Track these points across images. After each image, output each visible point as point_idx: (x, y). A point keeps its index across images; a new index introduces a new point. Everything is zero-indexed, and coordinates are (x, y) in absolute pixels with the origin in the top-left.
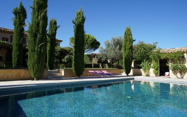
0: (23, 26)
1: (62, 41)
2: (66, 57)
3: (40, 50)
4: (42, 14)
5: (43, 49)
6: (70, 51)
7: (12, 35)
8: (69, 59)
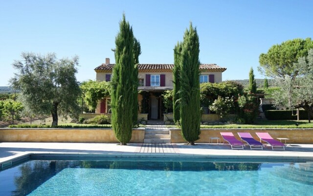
1: (225, 69)
2: (216, 102)
3: (121, 105)
4: (122, 56)
5: (124, 104)
6: (226, 89)
7: (148, 73)
8: (222, 106)
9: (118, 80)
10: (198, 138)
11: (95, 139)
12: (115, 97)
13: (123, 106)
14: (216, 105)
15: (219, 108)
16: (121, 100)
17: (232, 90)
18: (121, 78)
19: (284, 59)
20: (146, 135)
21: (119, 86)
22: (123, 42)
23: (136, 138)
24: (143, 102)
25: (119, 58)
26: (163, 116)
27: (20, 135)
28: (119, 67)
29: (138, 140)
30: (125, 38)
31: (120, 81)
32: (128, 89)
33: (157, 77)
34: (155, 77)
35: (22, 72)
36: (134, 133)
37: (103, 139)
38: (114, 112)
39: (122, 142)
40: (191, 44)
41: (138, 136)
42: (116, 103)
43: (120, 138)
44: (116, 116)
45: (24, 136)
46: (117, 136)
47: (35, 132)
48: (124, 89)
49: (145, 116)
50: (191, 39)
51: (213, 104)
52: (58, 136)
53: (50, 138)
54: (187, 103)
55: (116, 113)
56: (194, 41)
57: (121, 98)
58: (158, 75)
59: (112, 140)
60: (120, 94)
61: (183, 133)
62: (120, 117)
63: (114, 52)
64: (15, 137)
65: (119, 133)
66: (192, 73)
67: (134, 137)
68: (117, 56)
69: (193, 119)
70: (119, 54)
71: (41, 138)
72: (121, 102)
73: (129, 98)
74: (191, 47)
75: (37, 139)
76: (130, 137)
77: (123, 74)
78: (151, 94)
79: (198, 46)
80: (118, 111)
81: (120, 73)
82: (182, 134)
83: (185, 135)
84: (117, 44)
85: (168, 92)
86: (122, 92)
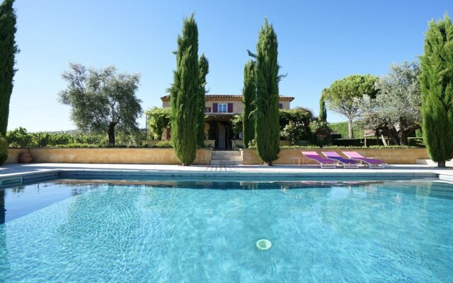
0: (203, 85)
1: (293, 98)
2: (287, 127)
3: (182, 116)
4: (185, 57)
5: (186, 115)
6: (297, 114)
7: (215, 102)
8: (294, 131)
9: (179, 86)
10: (277, 158)
11: (153, 160)
12: (175, 106)
13: (184, 117)
14: (287, 130)
15: (291, 133)
16: (183, 110)
17: (303, 116)
18: (182, 83)
19: (347, 92)
20: (214, 157)
21: (180, 93)
22: (186, 40)
23: (202, 159)
24: (210, 131)
25: (181, 59)
26: (231, 143)
27: (66, 155)
28: (181, 71)
29: (204, 161)
30: (189, 36)
31: (182, 87)
32: (190, 96)
33: (225, 106)
34: (223, 106)
35: (73, 85)
36: (200, 153)
37: (162, 160)
38: (174, 125)
39: (184, 162)
40: (268, 43)
41: (204, 157)
42: (177, 114)
43: (182, 157)
44: (176, 129)
45: (72, 157)
46: (178, 155)
47: (84, 152)
48: (187, 96)
49: (213, 142)
50: (268, 37)
51: (284, 129)
52: (109, 157)
53: (100, 159)
54: (265, 113)
55: (176, 127)
56: (272, 41)
57: (183, 107)
58: (226, 103)
59: (173, 161)
60: (180, 103)
61: (259, 151)
62: (181, 131)
63: (175, 55)
64: (61, 157)
65: (180, 151)
66: (271, 77)
67: (200, 158)
68: (179, 58)
69: (271, 134)
70: (181, 56)
71: (90, 159)
72: (182, 113)
73: (193, 108)
74: (269, 46)
75: (85, 160)
76: (193, 157)
77: (186, 78)
78: (219, 123)
79: (277, 47)
80: (178, 123)
81: (182, 76)
82: (258, 153)
83: (261, 154)
84: (179, 43)
85: (236, 116)
86: (183, 100)
